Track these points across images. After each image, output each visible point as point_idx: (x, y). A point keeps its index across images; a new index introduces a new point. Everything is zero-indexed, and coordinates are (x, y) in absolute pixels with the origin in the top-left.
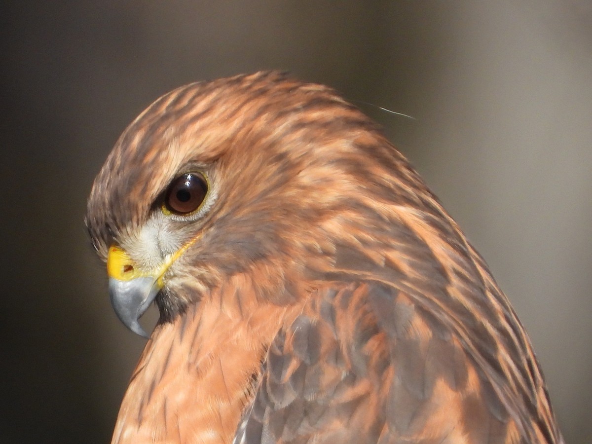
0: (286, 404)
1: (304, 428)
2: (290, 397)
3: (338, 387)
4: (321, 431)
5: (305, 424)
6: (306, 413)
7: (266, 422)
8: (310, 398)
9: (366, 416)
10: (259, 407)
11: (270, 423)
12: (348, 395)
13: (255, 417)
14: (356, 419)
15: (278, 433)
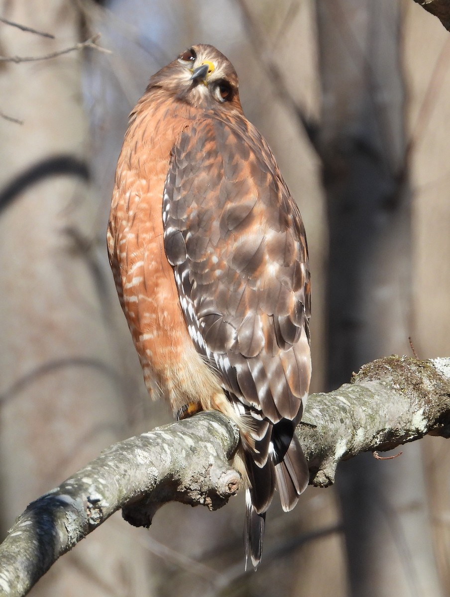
0: (183, 167)
1: (191, 175)
2: (185, 164)
3: (203, 160)
4: (197, 176)
5: (191, 174)
6: (191, 170)
7: (177, 174)
8: (193, 164)
9: (215, 171)
10: (174, 168)
11: (178, 174)
12: (207, 163)
13: (173, 172)
14: (211, 173)
15: (182, 178)
